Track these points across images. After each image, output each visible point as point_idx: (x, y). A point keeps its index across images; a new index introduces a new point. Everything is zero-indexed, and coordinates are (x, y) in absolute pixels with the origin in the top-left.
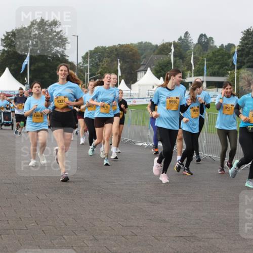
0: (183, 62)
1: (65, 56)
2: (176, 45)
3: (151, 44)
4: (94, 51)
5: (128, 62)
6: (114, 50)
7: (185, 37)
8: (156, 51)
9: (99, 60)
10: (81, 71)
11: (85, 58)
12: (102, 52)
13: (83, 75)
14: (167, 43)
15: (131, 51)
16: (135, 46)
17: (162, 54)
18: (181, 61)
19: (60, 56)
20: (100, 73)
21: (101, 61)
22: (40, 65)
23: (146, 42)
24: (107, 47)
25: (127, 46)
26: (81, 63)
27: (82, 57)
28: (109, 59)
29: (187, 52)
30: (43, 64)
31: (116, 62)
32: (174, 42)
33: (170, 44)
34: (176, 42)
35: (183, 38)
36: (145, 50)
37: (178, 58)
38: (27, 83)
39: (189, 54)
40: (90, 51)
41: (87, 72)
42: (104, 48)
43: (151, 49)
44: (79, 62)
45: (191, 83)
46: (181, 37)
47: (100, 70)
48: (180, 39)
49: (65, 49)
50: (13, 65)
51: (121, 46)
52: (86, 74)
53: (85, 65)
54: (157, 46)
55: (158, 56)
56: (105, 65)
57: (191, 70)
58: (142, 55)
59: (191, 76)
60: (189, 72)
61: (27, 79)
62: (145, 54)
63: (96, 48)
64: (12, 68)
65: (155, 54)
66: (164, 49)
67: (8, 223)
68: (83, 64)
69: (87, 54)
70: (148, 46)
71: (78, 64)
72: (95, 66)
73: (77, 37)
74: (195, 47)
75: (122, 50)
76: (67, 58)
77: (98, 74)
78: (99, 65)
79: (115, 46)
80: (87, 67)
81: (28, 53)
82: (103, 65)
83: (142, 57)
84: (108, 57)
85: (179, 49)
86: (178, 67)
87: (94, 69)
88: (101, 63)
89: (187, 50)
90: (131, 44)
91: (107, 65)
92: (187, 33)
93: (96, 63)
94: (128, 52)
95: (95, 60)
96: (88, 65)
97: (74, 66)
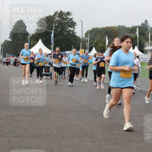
0: (144, 38)
1: (75, 33)
2: (140, 28)
3: (125, 26)
4: (92, 30)
5: (112, 37)
6: (104, 30)
7: (145, 23)
8: (128, 31)
9: (95, 35)
10: (84, 42)
11: (86, 34)
12: (96, 31)
13: (85, 44)
14: (134, 26)
15: (113, 31)
16: (116, 27)
17: (132, 33)
18: (143, 37)
19: (71, 33)
20: (95, 43)
21: (96, 36)
22: (60, 38)
23: (123, 26)
24: (99, 28)
25: (111, 28)
26: (84, 37)
27: (85, 34)
28: (100, 35)
29: (147, 31)
30: (62, 37)
31: (105, 37)
32: (139, 26)
33: (136, 27)
34: (140, 25)
35: (144, 23)
36: (121, 30)
37: (141, 35)
38: (52, 49)
39: (147, 33)
40: (89, 30)
41: (88, 43)
42: (98, 29)
43: (125, 30)
44: (83, 37)
45: (149, 50)
46: (143, 23)
47: (95, 41)
48: (142, 24)
49: (75, 29)
50: (44, 38)
51: (108, 28)
52: (87, 44)
53: (87, 39)
54: (129, 28)
55: (130, 34)
56: (98, 39)
57: (149, 43)
58: (120, 33)
59: (148, 46)
60: (148, 43)
61: (52, 46)
62: (121, 33)
63: (93, 29)
64: (43, 39)
65: (128, 33)
66: (133, 30)
67: (41, 131)
68: (85, 38)
69: (88, 32)
70: (124, 28)
71: (82, 38)
72: (92, 39)
73: (82, 21)
74: (151, 29)
75: (108, 30)
76: (76, 34)
77: (94, 44)
78: (95, 39)
79: (104, 28)
80: (88, 40)
81: (53, 30)
82: (97, 39)
83: (120, 34)
84: (100, 34)
85: (142, 30)
86: (141, 41)
87: (91, 41)
88: (95, 38)
89: (146, 31)
90: (114, 26)
91: (99, 39)
92: (146, 21)
93: (93, 37)
94: (112, 31)
95: (93, 35)
96: (88, 39)
97: (80, 39)
